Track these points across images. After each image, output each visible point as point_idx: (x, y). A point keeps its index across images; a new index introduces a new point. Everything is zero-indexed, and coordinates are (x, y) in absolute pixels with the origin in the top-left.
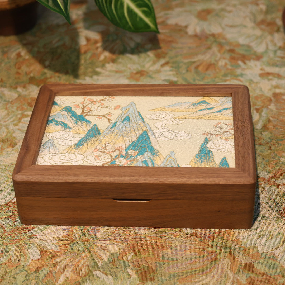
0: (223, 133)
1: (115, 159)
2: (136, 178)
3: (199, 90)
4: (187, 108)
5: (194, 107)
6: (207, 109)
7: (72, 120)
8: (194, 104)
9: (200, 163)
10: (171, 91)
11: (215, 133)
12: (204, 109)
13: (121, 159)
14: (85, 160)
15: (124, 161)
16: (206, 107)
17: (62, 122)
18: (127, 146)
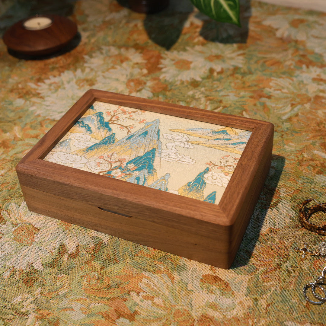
0: (227, 167)
1: (113, 169)
3: (223, 119)
4: (206, 134)
5: (213, 135)
6: (224, 139)
7: (98, 125)
8: (214, 132)
9: (189, 191)
10: (196, 115)
11: (219, 164)
12: (220, 139)
13: (119, 170)
14: (87, 164)
15: (120, 173)
16: (224, 137)
17: (88, 125)
18: (130, 160)
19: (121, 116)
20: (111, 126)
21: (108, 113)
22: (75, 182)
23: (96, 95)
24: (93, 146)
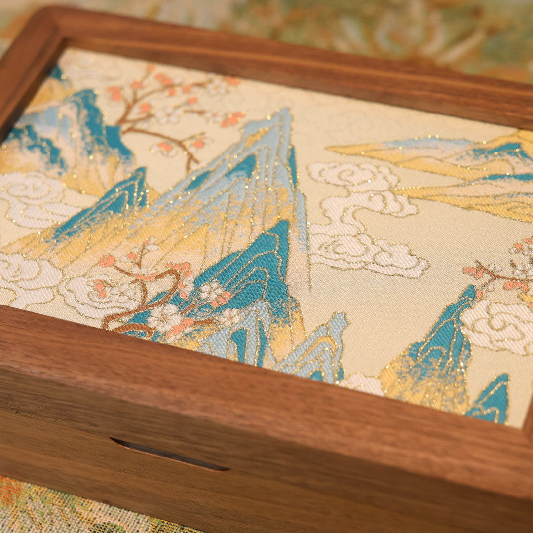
1: (153, 306)
2: (179, 395)
3: (508, 102)
4: (453, 160)
5: (477, 162)
6: (516, 177)
7: (83, 138)
8: (479, 151)
9: (415, 378)
10: (415, 93)
11: (507, 271)
12: (502, 177)
13: (172, 309)
14: (63, 290)
15: (176, 320)
16: (513, 168)
17: (49, 142)
18: (206, 267)
19: (160, 103)
20: (128, 140)
21: (115, 93)
22: (28, 361)
23: (68, 25)
24: (74, 219)
